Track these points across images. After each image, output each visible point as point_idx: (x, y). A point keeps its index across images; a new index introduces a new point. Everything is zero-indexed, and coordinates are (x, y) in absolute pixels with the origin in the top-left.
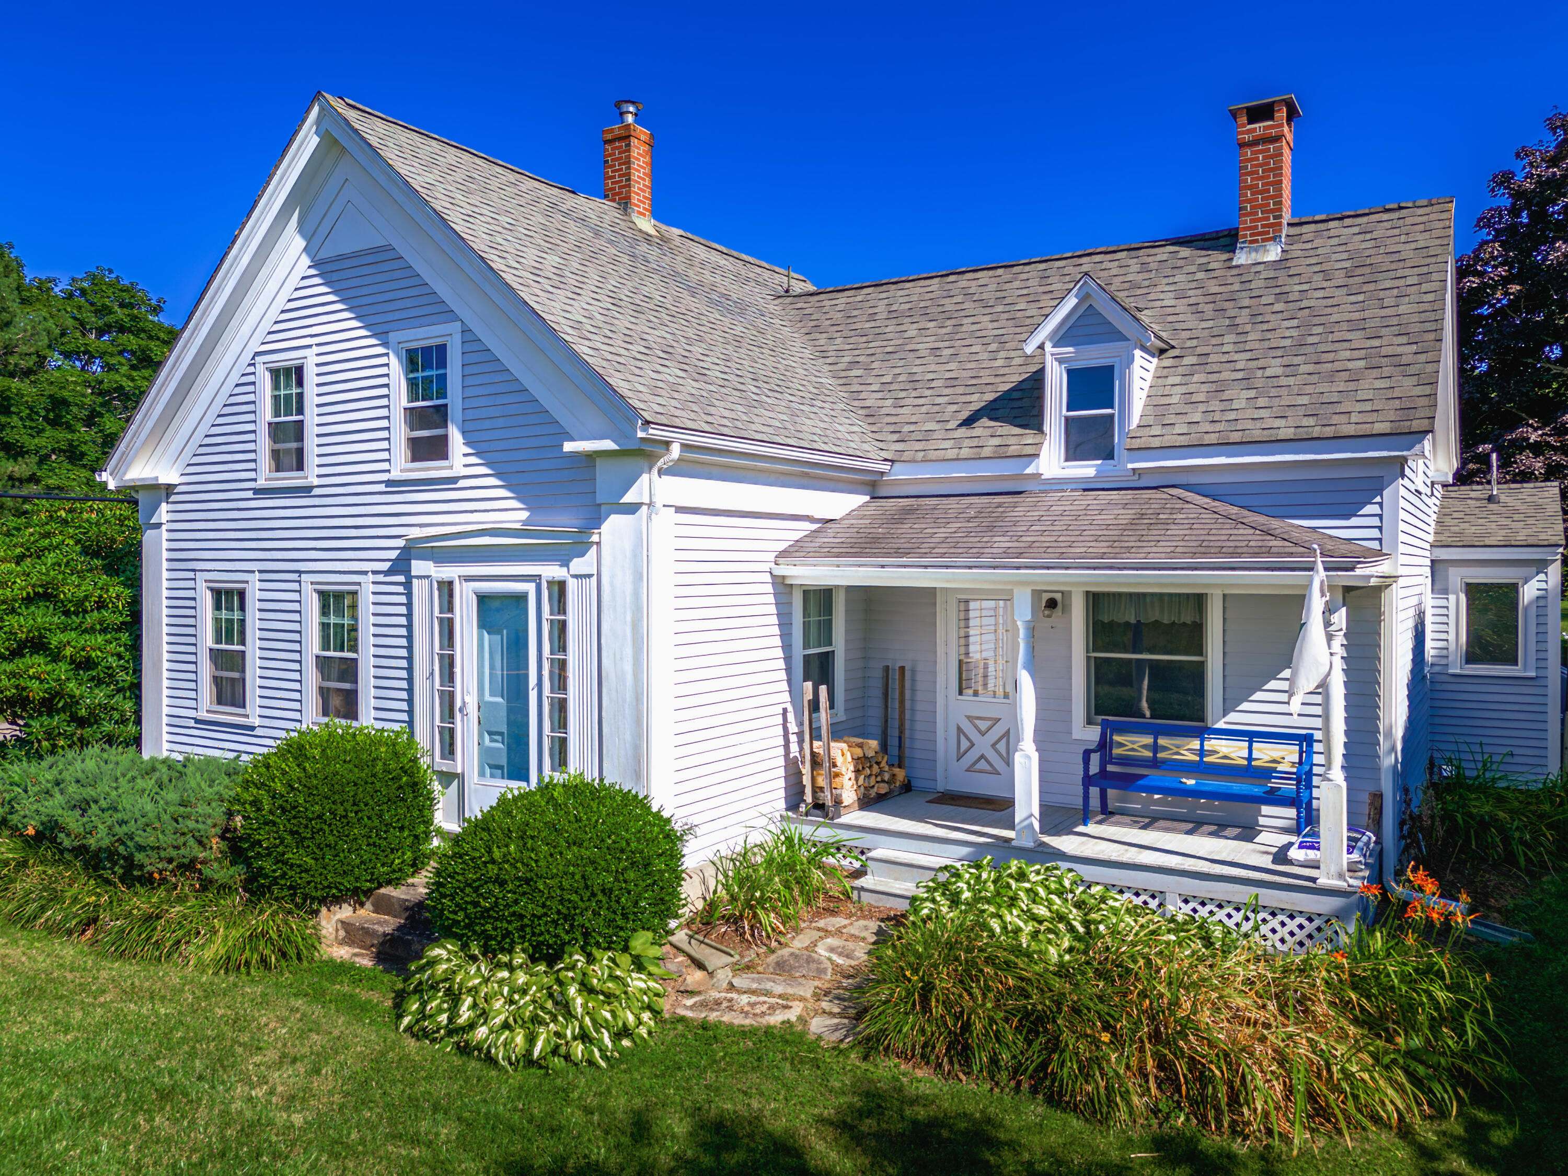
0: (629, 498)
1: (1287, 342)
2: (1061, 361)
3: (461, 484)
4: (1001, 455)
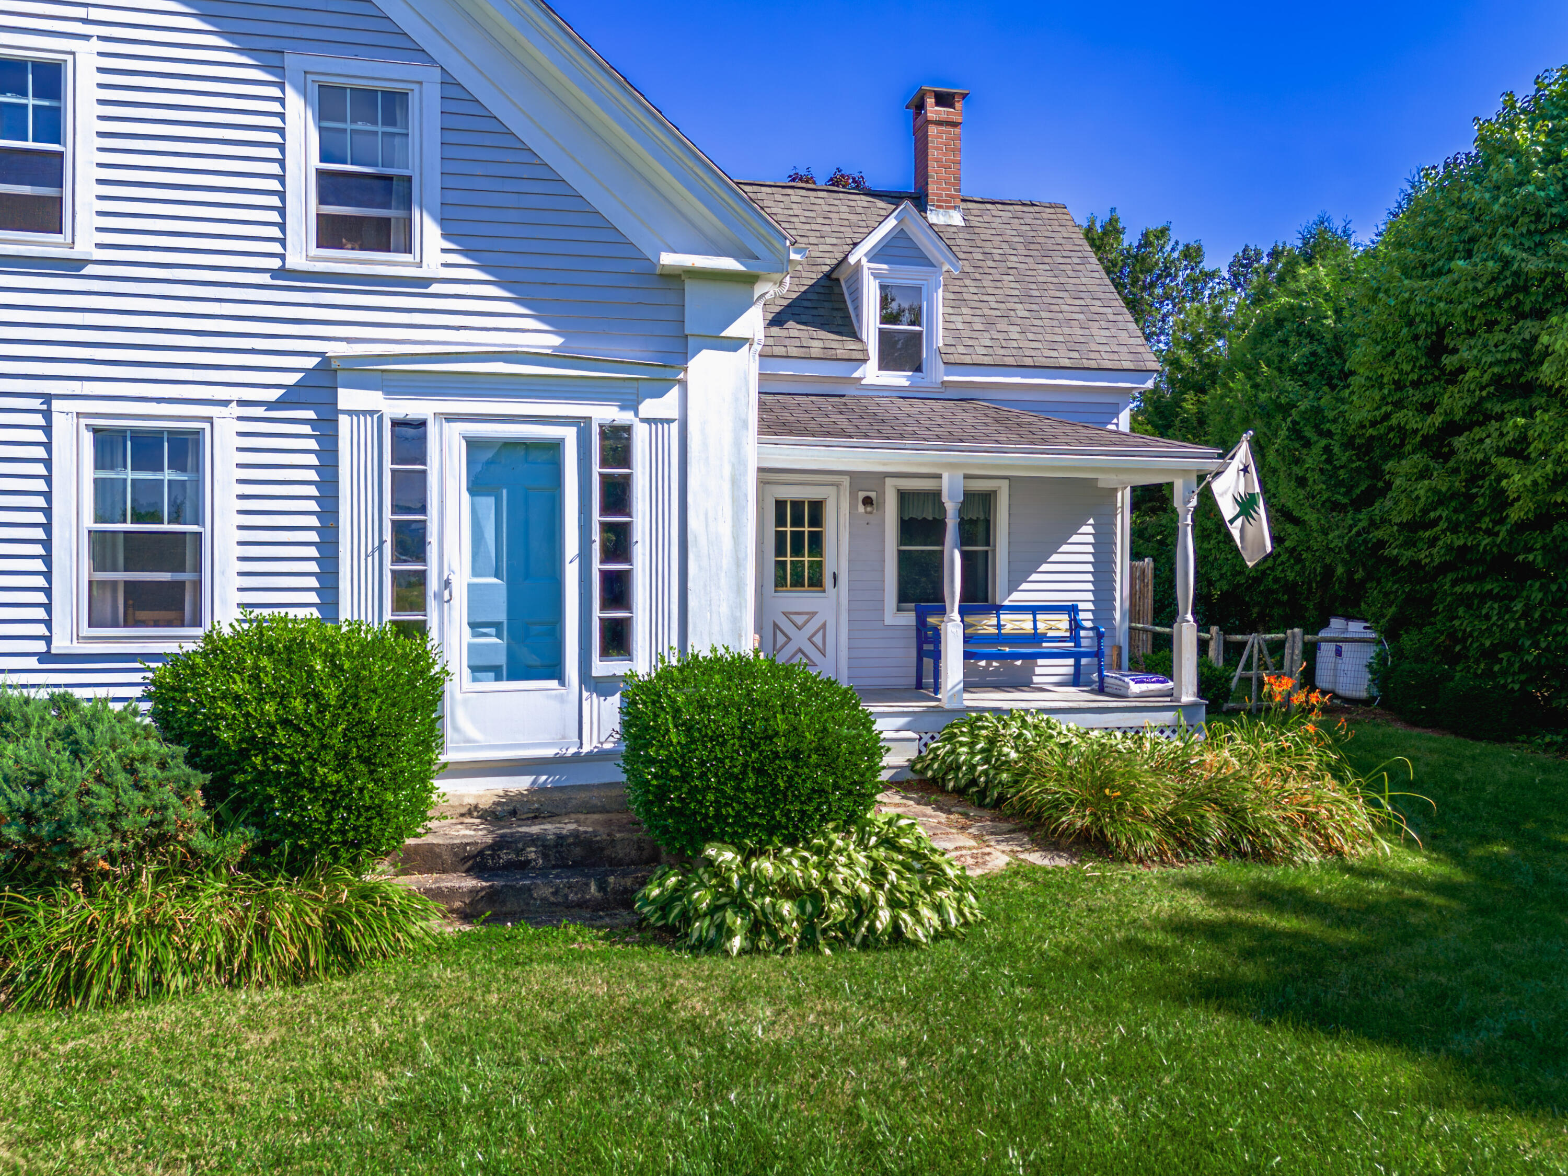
0: (733, 331)
2: (876, 276)
3: (435, 288)
4: (829, 358)
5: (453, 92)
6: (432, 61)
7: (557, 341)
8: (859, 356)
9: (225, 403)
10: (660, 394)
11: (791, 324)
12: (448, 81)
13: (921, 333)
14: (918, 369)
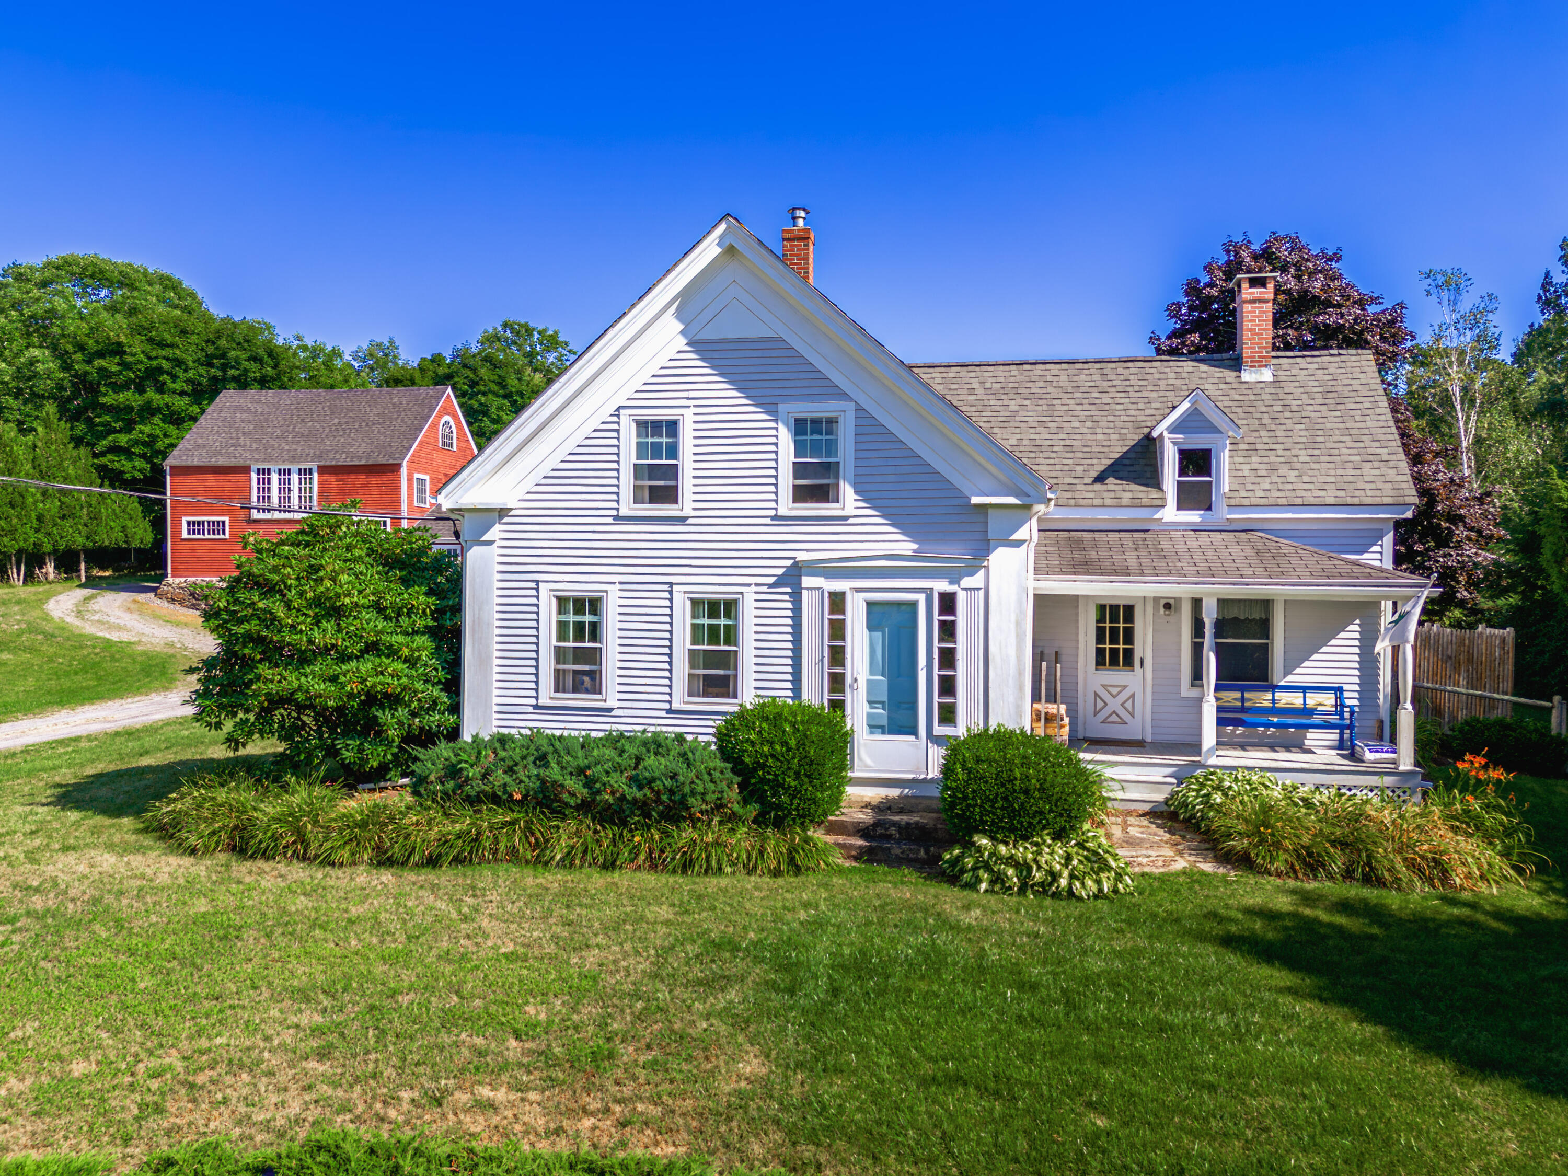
0: (1015, 537)
1: (1304, 440)
2: (1174, 443)
3: (851, 521)
4: (1135, 504)
5: (861, 414)
6: (851, 399)
7: (915, 546)
8: (1159, 503)
9: (749, 585)
10: (972, 574)
11: (1111, 480)
12: (859, 409)
13: (1211, 482)
14: (1209, 508)
